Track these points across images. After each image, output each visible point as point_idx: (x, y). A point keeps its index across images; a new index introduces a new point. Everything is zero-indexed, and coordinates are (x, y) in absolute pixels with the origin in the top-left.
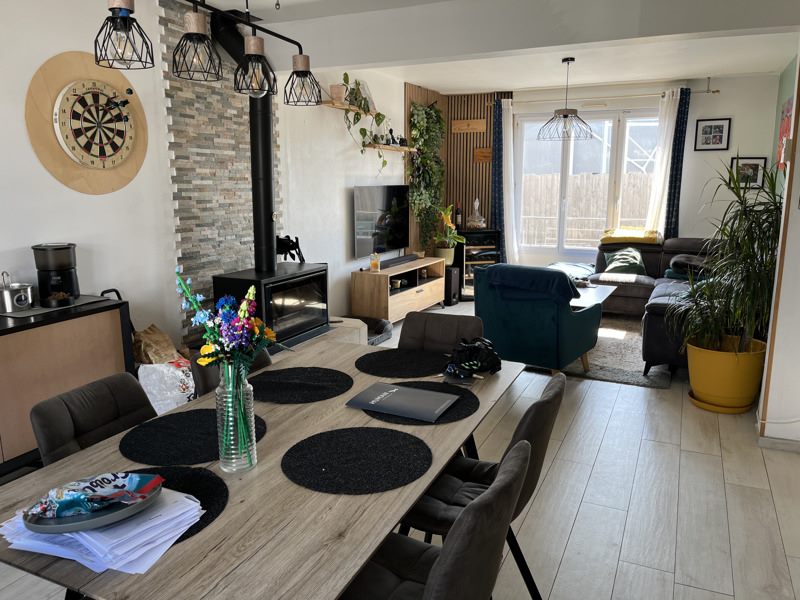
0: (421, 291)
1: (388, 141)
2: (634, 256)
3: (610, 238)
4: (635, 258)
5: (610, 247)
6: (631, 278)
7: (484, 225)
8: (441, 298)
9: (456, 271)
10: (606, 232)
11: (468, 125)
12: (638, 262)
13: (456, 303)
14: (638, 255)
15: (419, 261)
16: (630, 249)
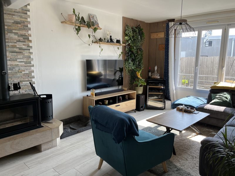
0: (119, 105)
1: (108, 40)
2: (227, 96)
3: (216, 86)
4: (226, 98)
5: (216, 91)
6: (222, 109)
7: (159, 77)
8: (135, 108)
9: (143, 97)
10: (215, 83)
11: (157, 35)
12: (228, 101)
13: (143, 110)
14: (229, 96)
15: (124, 91)
16: (225, 93)
